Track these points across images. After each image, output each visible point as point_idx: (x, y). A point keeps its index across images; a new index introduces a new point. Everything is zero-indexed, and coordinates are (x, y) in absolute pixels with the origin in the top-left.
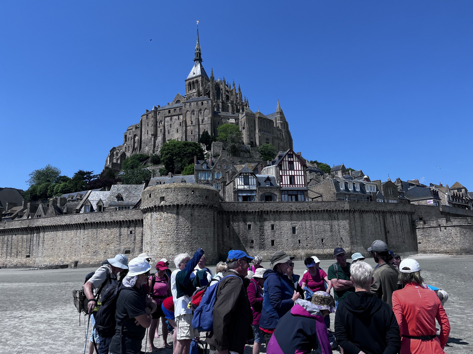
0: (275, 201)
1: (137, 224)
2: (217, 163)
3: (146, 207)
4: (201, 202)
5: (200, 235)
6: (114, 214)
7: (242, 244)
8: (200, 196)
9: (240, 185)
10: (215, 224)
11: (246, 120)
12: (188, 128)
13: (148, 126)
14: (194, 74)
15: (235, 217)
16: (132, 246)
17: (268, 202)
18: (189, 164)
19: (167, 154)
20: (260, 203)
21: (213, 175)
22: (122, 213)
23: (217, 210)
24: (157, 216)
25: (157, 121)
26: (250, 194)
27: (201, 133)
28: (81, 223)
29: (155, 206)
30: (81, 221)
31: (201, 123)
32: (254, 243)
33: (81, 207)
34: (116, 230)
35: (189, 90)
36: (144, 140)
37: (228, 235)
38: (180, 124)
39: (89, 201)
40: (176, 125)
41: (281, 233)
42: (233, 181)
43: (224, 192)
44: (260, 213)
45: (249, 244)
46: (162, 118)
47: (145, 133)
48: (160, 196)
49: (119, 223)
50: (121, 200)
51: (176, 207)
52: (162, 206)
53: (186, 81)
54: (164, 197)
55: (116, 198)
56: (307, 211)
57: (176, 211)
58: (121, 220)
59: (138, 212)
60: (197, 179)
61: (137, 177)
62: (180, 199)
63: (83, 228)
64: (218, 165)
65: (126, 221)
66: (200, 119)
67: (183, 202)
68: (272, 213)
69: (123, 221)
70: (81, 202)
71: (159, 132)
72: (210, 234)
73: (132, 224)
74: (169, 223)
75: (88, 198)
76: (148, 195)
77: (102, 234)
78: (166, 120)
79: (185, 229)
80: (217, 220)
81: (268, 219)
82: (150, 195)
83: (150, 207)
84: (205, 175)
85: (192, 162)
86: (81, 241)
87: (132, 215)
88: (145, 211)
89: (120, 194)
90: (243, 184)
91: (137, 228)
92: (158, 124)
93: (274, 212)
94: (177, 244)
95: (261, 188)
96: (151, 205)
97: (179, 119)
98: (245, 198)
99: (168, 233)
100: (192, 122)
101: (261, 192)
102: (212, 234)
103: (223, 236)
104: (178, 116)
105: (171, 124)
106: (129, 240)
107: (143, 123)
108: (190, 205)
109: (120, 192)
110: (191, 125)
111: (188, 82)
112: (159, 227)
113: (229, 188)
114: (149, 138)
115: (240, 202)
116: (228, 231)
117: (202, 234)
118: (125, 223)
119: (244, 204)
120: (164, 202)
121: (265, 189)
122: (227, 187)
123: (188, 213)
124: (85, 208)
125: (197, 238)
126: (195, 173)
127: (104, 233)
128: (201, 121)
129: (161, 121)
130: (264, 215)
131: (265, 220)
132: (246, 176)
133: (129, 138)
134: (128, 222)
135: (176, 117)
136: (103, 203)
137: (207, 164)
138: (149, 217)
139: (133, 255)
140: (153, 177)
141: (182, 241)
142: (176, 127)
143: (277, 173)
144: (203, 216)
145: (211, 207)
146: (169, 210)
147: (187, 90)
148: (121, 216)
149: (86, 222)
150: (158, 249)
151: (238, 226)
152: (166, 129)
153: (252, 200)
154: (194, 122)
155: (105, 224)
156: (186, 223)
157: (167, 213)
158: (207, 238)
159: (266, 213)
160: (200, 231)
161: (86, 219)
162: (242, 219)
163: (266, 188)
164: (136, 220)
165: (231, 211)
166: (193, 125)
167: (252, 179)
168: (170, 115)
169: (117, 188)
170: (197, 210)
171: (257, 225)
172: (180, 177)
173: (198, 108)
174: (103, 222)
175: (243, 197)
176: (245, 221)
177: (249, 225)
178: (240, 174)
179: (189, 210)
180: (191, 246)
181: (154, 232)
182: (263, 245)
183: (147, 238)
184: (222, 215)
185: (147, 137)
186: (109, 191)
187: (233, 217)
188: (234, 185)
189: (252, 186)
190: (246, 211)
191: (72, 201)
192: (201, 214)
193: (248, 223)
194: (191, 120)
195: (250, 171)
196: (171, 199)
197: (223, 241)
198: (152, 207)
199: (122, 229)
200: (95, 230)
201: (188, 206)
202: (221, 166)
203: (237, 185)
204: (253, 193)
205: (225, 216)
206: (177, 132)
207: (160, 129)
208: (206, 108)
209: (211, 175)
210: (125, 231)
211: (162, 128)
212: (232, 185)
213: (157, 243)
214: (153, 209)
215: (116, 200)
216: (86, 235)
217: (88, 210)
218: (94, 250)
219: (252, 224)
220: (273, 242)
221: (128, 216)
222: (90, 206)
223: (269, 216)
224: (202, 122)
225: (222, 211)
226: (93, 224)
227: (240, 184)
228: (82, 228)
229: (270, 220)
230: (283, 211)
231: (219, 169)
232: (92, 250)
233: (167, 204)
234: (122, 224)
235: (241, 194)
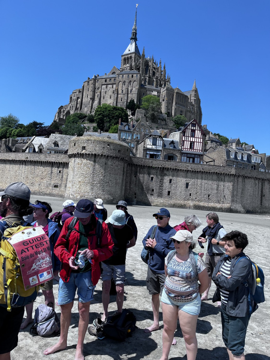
0: (176, 161)
1: (65, 166)
2: (136, 126)
3: (71, 153)
4: (115, 155)
5: (111, 180)
6: (48, 156)
7: (144, 191)
8: (114, 149)
9: (149, 145)
10: (124, 173)
11: (166, 93)
12: (119, 96)
13: (88, 91)
14: (129, 51)
15: (141, 170)
16: (60, 182)
17: (170, 161)
18: (115, 124)
19: (99, 115)
20: (163, 161)
21: (132, 135)
22: (54, 156)
23: (127, 162)
24: (79, 161)
25: (96, 87)
26: (156, 153)
27: (129, 101)
28: (23, 160)
29: (78, 153)
30: (24, 159)
31: (129, 93)
32: (154, 191)
33: (27, 148)
34: (48, 169)
35: (123, 65)
36: (84, 102)
37: (134, 183)
38: (113, 92)
39: (33, 144)
40: (110, 93)
41: (177, 186)
42: (144, 141)
43: (137, 149)
44: (162, 169)
45: (150, 192)
46: (100, 85)
47: (85, 97)
48: (83, 146)
49: (51, 163)
50: (57, 147)
51: (94, 156)
52: (83, 154)
53: (122, 56)
54: (85, 147)
55: (53, 144)
56: (200, 171)
57: (94, 159)
58: (53, 161)
59: (66, 156)
60: (120, 137)
61: (74, 130)
62: (98, 150)
63: (25, 164)
64: (138, 128)
65: (57, 162)
66: (130, 89)
67: (100, 152)
68: (172, 170)
69: (54, 162)
70: (27, 145)
71: (96, 97)
72: (119, 181)
73: (61, 165)
74: (88, 167)
75: (33, 142)
76: (73, 144)
77: (38, 170)
78: (102, 87)
79: (99, 174)
80: (127, 170)
81: (168, 175)
82: (75, 144)
83: (74, 154)
84: (126, 134)
85: (117, 123)
86: (23, 174)
87: (62, 158)
88: (71, 156)
89: (57, 142)
90: (151, 144)
91: (64, 169)
92: (96, 91)
93: (173, 169)
94: (92, 184)
95: (166, 149)
96: (75, 152)
97: (112, 88)
98: (152, 156)
99: (86, 176)
100: (122, 91)
101: (165, 152)
102: (121, 181)
103: (130, 183)
104: (112, 85)
105: (106, 91)
106: (58, 178)
107: (85, 88)
108: (105, 156)
109: (57, 140)
110: (122, 93)
111: (123, 57)
112: (79, 170)
113: (141, 147)
114: (88, 101)
115: (147, 159)
116: (135, 180)
117: (113, 180)
118: (56, 164)
119: (150, 161)
120: (85, 151)
121: (169, 151)
122: (139, 145)
123: (103, 162)
124: (29, 149)
125: (109, 182)
126: (119, 132)
127: (40, 170)
128: (129, 91)
129: (99, 88)
130: (165, 171)
131: (165, 175)
132: (155, 138)
133: (73, 100)
134: (58, 164)
135: (110, 86)
136: (43, 146)
137: (129, 126)
138: (73, 161)
139: (60, 189)
140: (86, 132)
141: (96, 183)
142: (109, 94)
143: (181, 138)
144: (115, 166)
145: (122, 159)
146: (88, 157)
147: (123, 64)
148: (53, 158)
149: (27, 159)
150: (78, 187)
151: (143, 177)
152: (102, 95)
153: (157, 158)
154: (124, 91)
155: (41, 163)
156: (101, 169)
157: (87, 160)
158: (116, 183)
159: (167, 169)
160: (111, 177)
161: (27, 158)
162: (147, 172)
163: (170, 149)
164: (64, 163)
165: (139, 165)
166: (123, 93)
167: (160, 141)
168: (106, 84)
169: (55, 136)
170: (110, 160)
171: (159, 178)
172: (107, 134)
173: (129, 80)
174: (39, 161)
175: (151, 154)
176: (149, 174)
177: (152, 177)
178: (150, 136)
179: (104, 160)
180: (103, 188)
181: (76, 173)
182: (161, 194)
183: (70, 178)
184: (132, 167)
185: (86, 100)
186: (49, 139)
187: (140, 170)
188: (145, 144)
189: (159, 147)
190: (151, 165)
191: (23, 143)
192: (113, 164)
193: (151, 176)
194: (122, 89)
195: (158, 135)
196: (90, 149)
197: (130, 187)
198: (76, 154)
199: (53, 168)
200: (33, 167)
201: (103, 156)
202: (140, 129)
203: (147, 145)
204: (159, 153)
205: (133, 168)
206: (111, 98)
207: (97, 94)
208: (135, 81)
209: (131, 136)
210: (55, 170)
211: (99, 93)
212: (143, 144)
213: (77, 182)
214: (76, 156)
215: (53, 146)
216: (26, 170)
217: (32, 151)
218: (31, 182)
219: (155, 177)
220: (169, 192)
221: (59, 159)
222: (33, 148)
223: (169, 172)
224: (131, 92)
225: (132, 164)
226: (32, 162)
227: (149, 143)
228: (23, 164)
229: (169, 176)
230: (181, 170)
231: (137, 131)
232: (30, 181)
233: (88, 153)
234: (54, 164)
235: (149, 152)
